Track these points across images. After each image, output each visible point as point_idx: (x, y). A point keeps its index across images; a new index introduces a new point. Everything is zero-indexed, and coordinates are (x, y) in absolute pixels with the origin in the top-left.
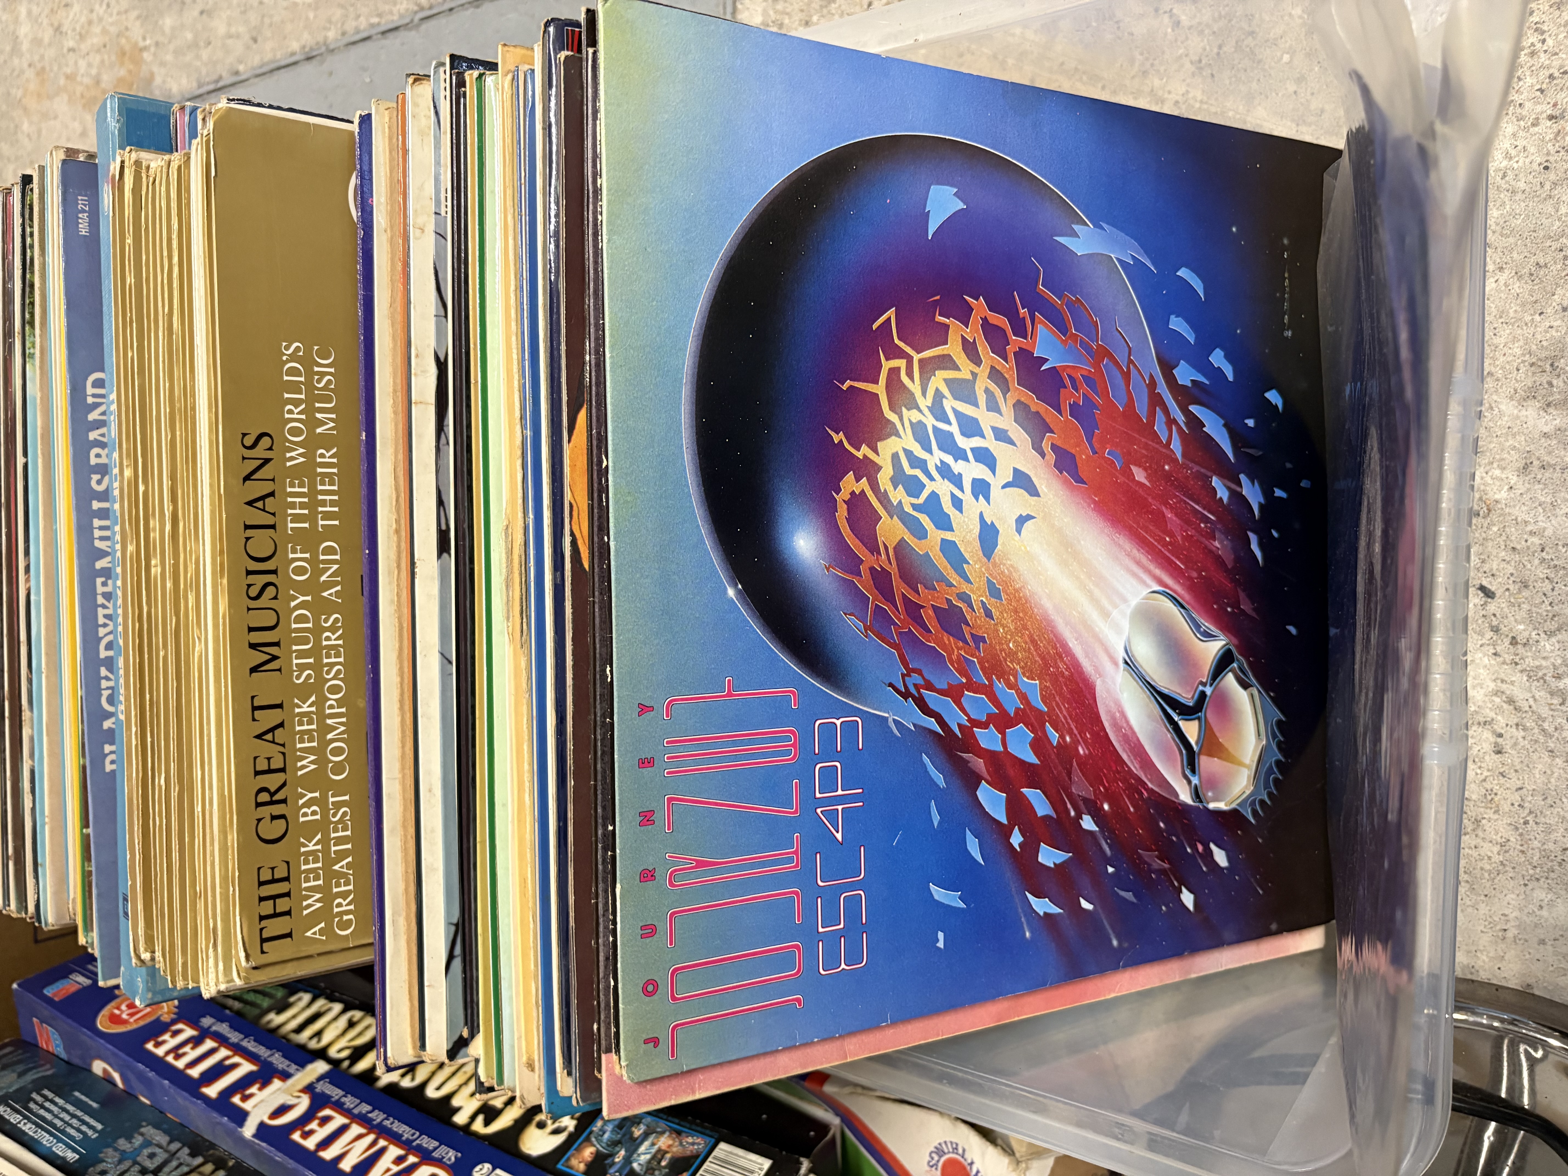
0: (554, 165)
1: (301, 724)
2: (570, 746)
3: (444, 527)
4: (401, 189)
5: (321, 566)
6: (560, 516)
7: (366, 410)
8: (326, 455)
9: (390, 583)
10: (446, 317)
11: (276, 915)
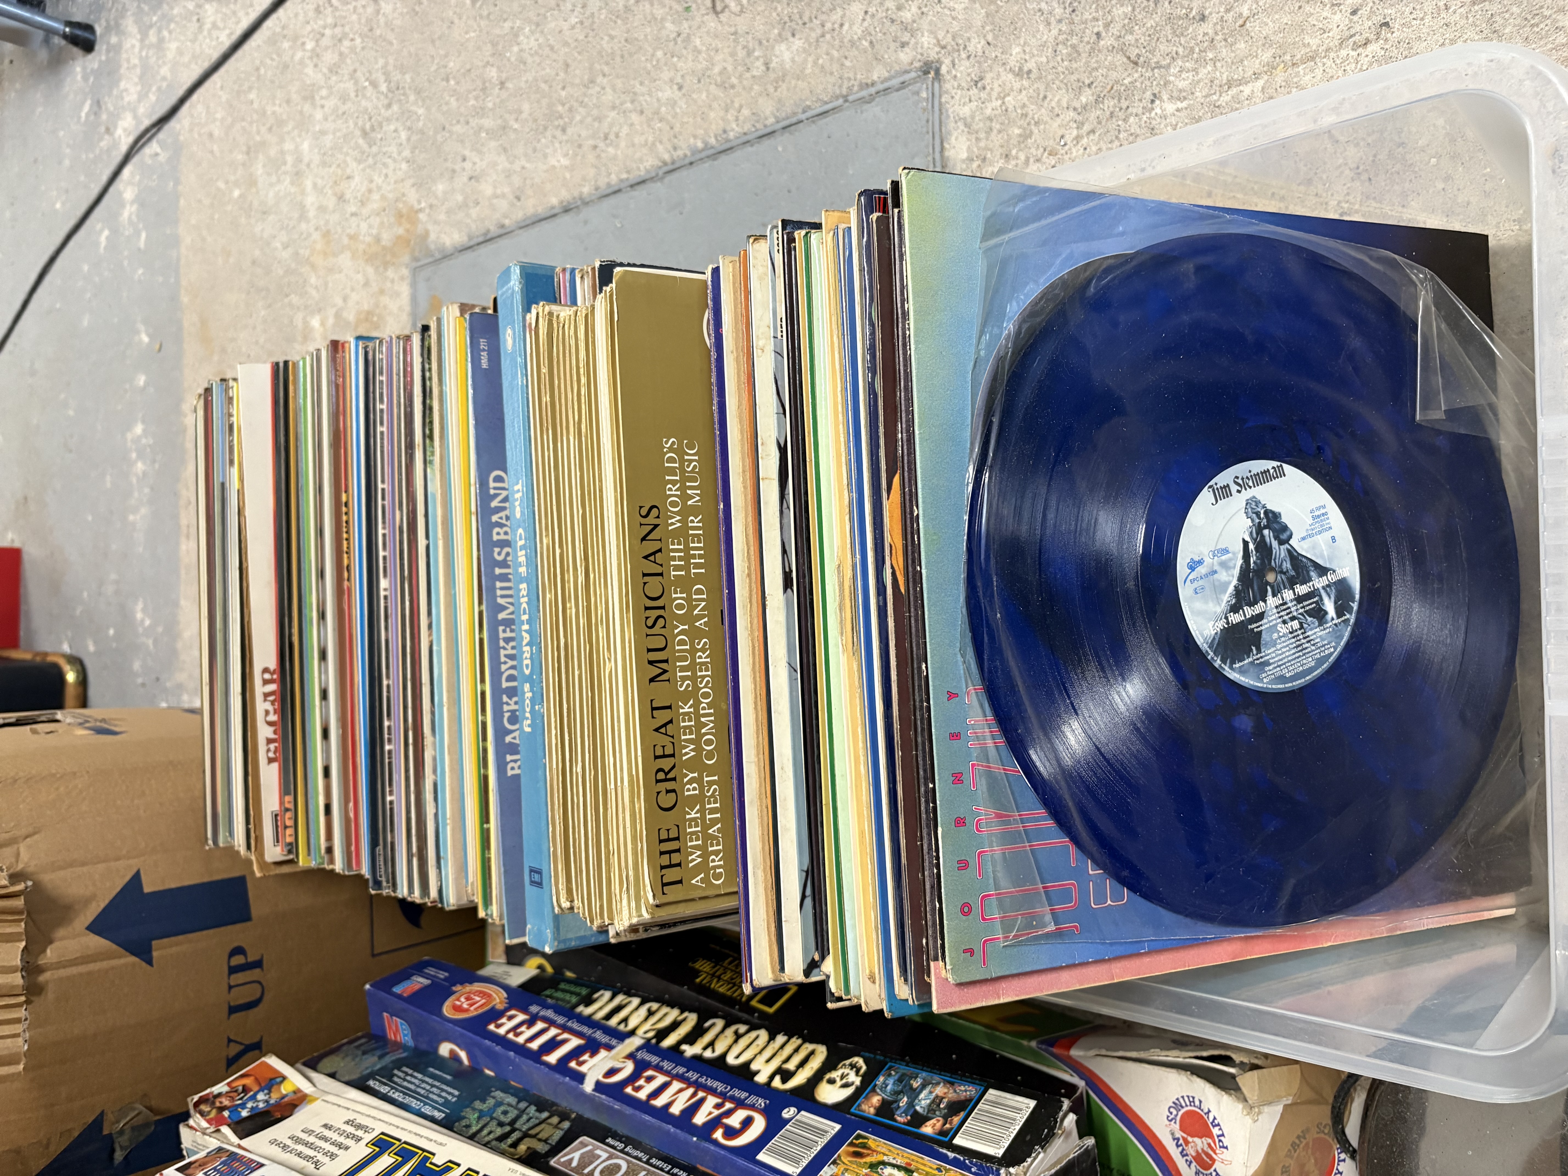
0: (868, 297)
1: (684, 721)
2: (897, 726)
3: (787, 570)
4: (744, 320)
5: (694, 603)
6: (881, 554)
7: (723, 485)
8: (695, 521)
9: (744, 614)
10: (784, 413)
11: (671, 866)
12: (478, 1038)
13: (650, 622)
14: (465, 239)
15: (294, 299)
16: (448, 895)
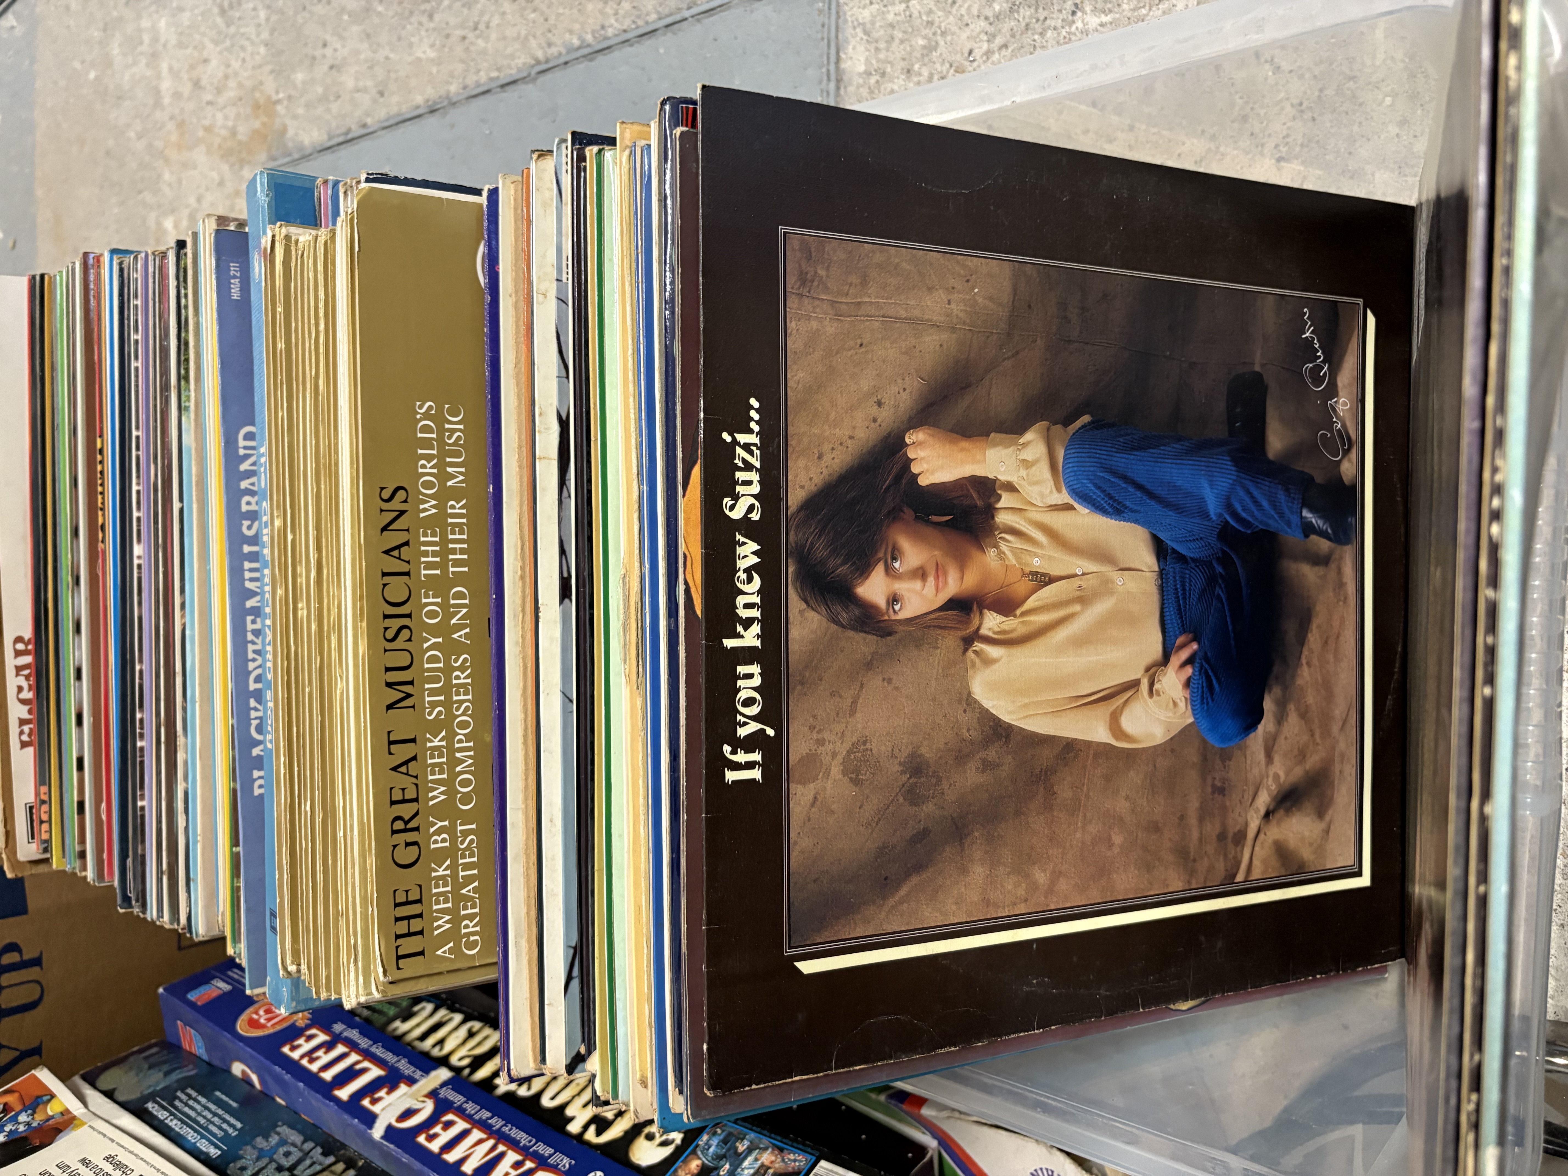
0: (669, 235)
1: (432, 757)
2: (683, 782)
3: (565, 575)
4: (525, 256)
5: (452, 610)
6: (674, 566)
7: (494, 464)
8: (456, 507)
9: (515, 626)
10: (568, 377)
11: (409, 934)
12: (268, 1062)
13: (390, 634)
14: (325, 137)
15: (148, 197)
16: (197, 923)
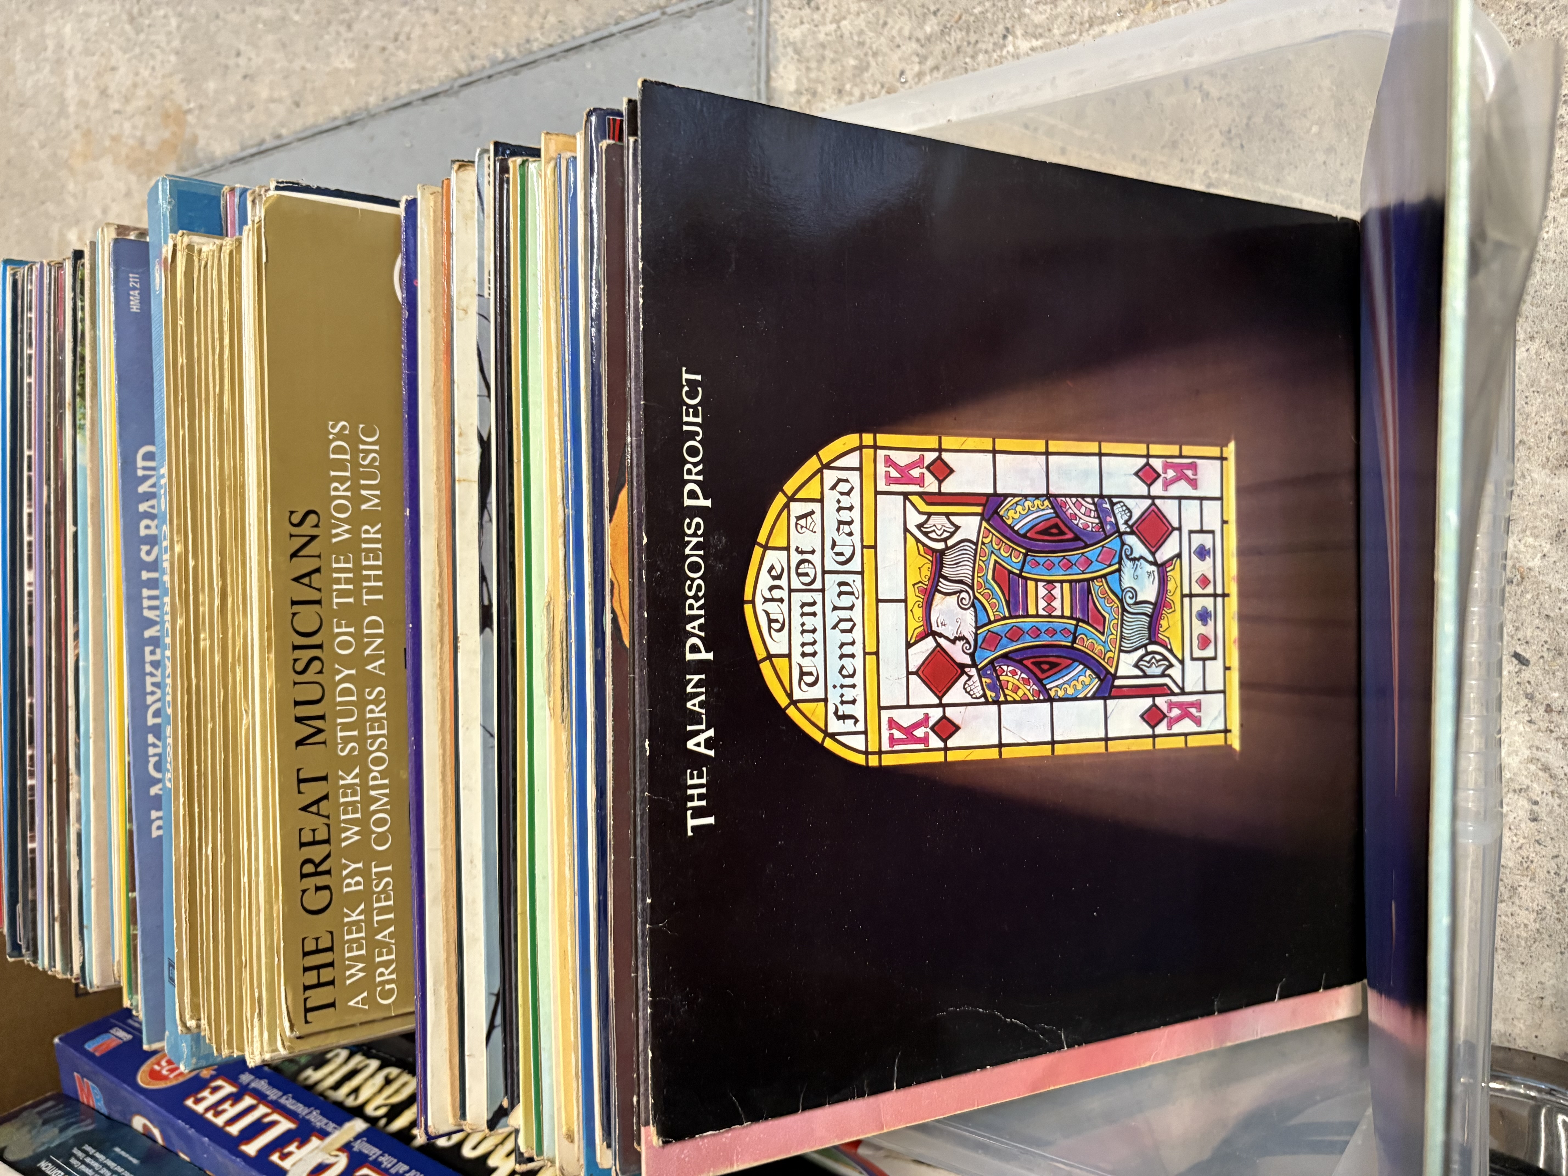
0: (595, 251)
1: (345, 795)
2: (610, 821)
3: (486, 603)
4: (445, 271)
5: (366, 640)
6: (600, 593)
7: (410, 486)
8: (371, 532)
9: (433, 657)
10: (489, 396)
11: (319, 985)
12: (170, 1117)
13: (300, 666)
14: (238, 147)
15: (51, 207)
16: (91, 973)
